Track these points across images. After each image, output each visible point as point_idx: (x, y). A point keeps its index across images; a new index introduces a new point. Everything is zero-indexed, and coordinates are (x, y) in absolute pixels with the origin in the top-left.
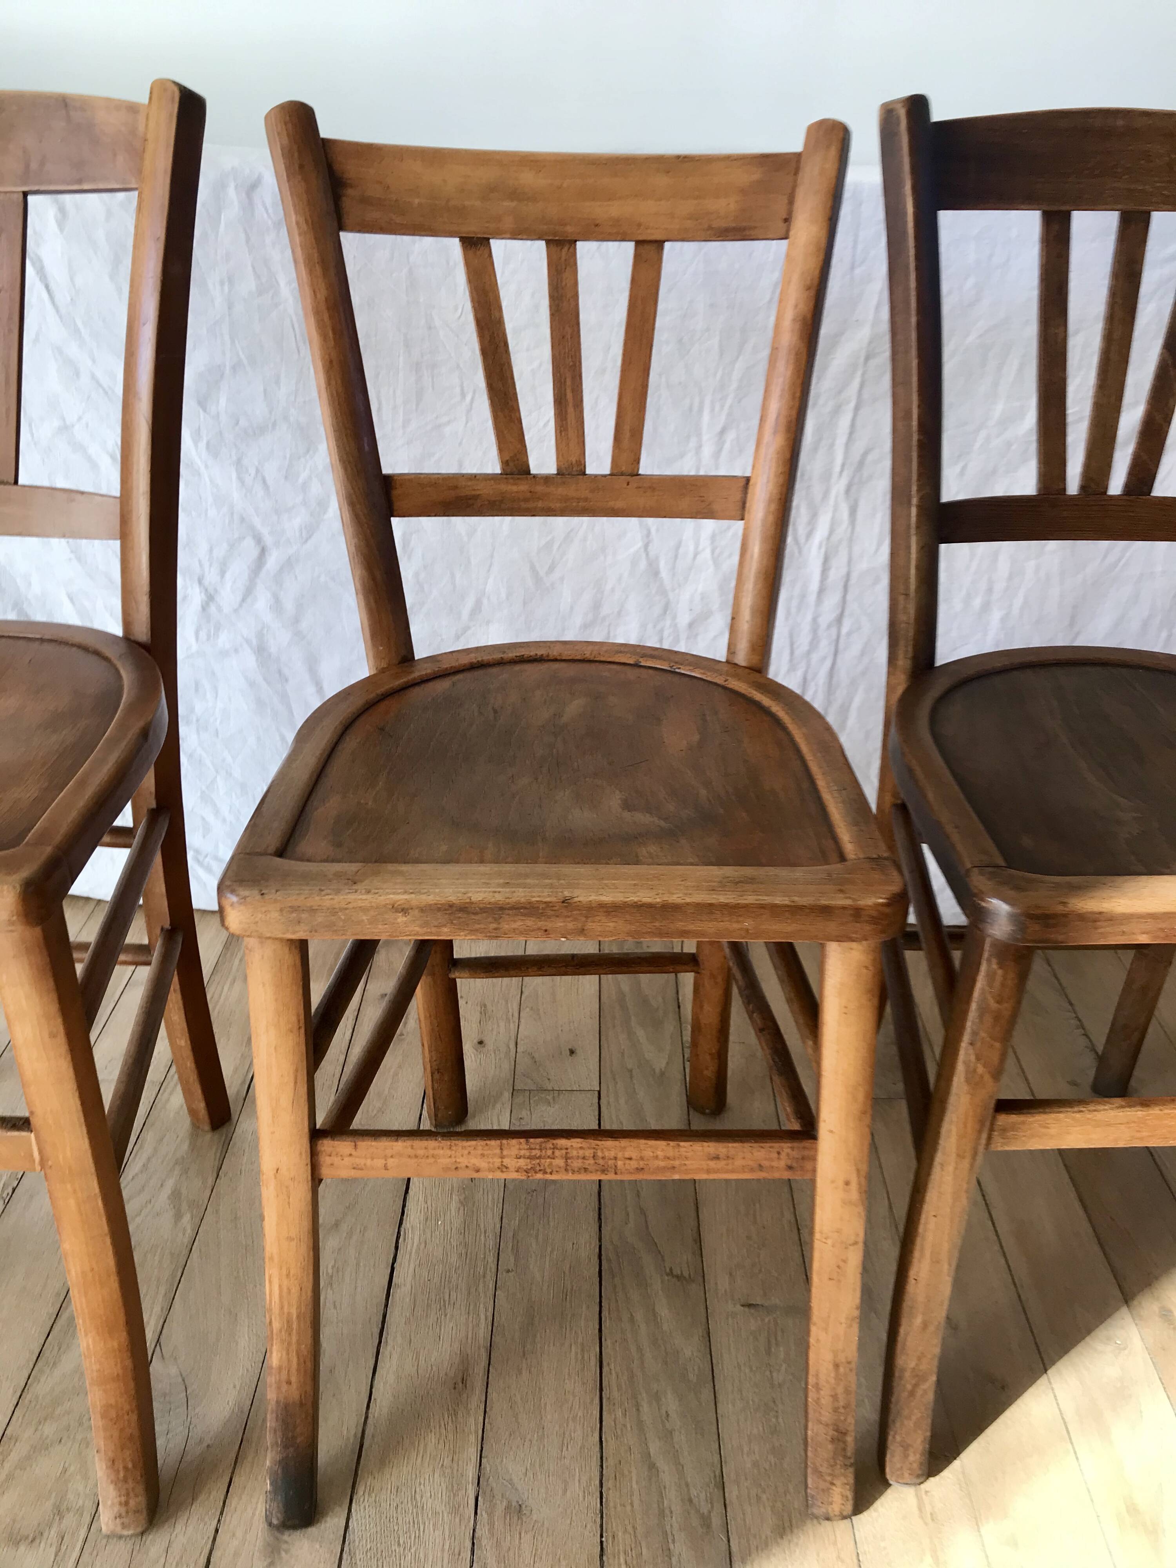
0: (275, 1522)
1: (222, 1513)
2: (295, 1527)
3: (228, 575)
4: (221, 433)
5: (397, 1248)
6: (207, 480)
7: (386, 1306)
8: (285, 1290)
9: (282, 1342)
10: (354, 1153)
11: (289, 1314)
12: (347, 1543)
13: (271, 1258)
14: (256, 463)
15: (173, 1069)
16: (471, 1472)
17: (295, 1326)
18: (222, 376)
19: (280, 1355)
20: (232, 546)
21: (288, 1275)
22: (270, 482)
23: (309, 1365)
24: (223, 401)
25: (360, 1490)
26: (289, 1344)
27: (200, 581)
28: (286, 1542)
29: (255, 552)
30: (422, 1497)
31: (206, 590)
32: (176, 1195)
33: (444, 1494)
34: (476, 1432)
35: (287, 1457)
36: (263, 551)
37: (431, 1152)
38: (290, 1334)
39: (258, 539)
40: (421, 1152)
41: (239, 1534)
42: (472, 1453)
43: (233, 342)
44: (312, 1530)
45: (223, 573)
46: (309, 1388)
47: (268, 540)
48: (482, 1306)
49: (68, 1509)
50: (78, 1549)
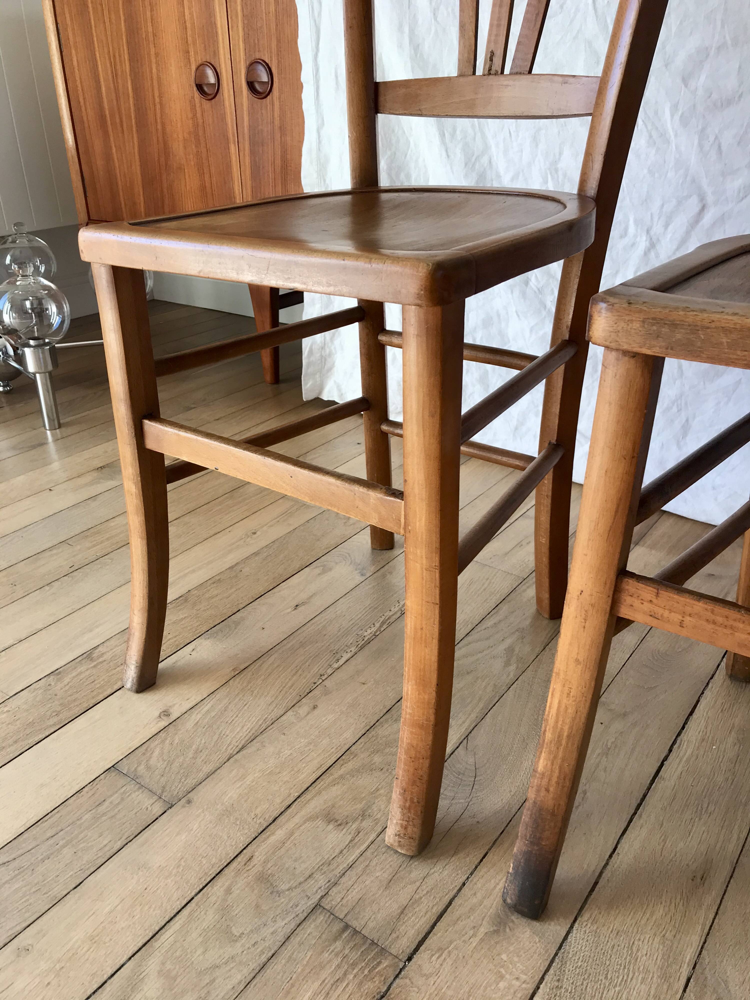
0: (509, 901)
1: (471, 874)
2: (523, 914)
3: (670, 228)
4: (694, 106)
5: (670, 751)
6: (674, 147)
7: (649, 789)
8: (563, 706)
9: (550, 752)
10: (654, 600)
11: (562, 729)
12: (562, 951)
13: (558, 674)
14: (717, 132)
15: (534, 574)
16: (689, 955)
17: (564, 742)
18: (708, 56)
19: (545, 763)
20: (680, 203)
21: (568, 694)
22: (724, 148)
23: (568, 784)
24: (703, 78)
25: (586, 916)
26: (555, 757)
27: (648, 231)
28: (513, 921)
29: (697, 209)
30: (638, 950)
31: (651, 239)
32: (510, 650)
33: (659, 958)
34: (704, 925)
35: (531, 852)
36: (703, 208)
37: (731, 622)
38: (558, 748)
39: (702, 197)
40: (720, 620)
41: (479, 895)
42: (695, 940)
43: (723, 26)
44: (536, 924)
45: (666, 226)
46: (563, 803)
47: (710, 199)
48: (736, 827)
49: (369, 816)
50: (366, 845)
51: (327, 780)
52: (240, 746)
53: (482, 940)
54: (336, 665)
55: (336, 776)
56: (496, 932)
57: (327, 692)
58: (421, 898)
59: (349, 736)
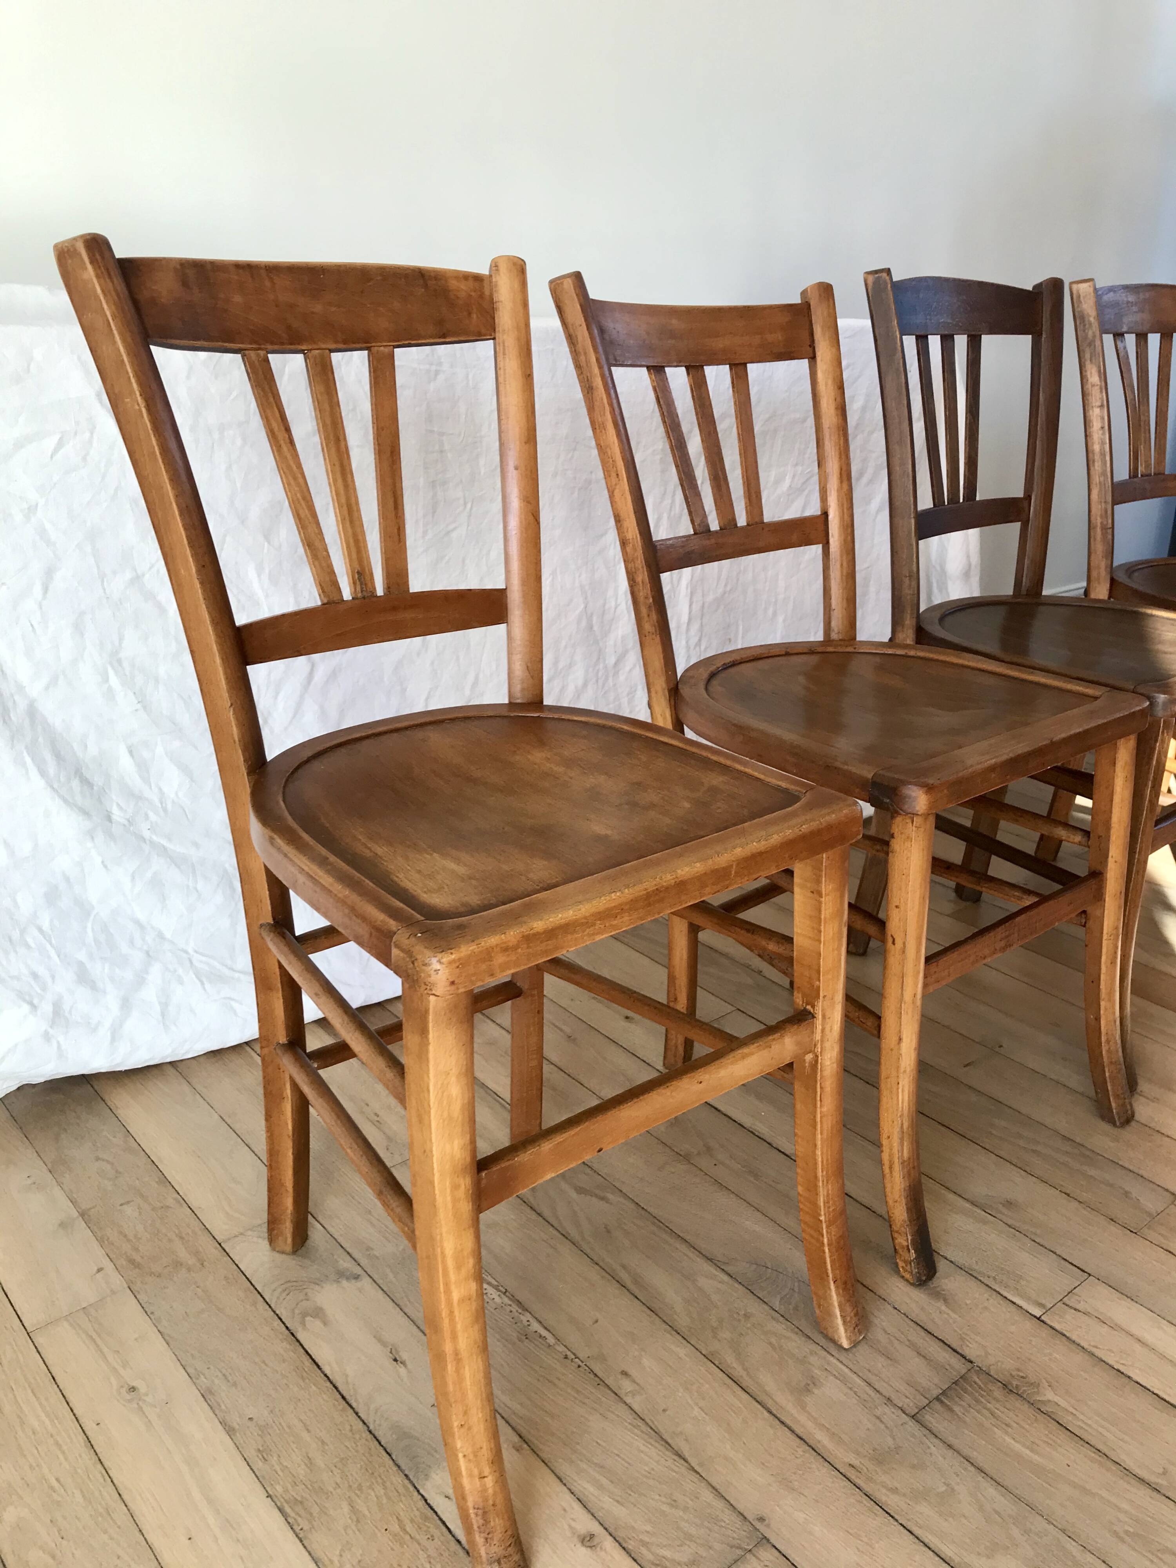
0: (923, 1278)
2: (932, 1277)
12: (962, 1267)
30: (962, 1228)
33: (970, 1220)
35: (920, 1225)
41: (909, 1302)
50: (844, 1368)
51: (747, 1382)
52: (676, 1458)
53: (953, 1310)
54: (551, 1340)
55: (744, 1374)
56: (945, 1300)
57: (602, 1358)
58: (909, 1341)
59: (682, 1351)
